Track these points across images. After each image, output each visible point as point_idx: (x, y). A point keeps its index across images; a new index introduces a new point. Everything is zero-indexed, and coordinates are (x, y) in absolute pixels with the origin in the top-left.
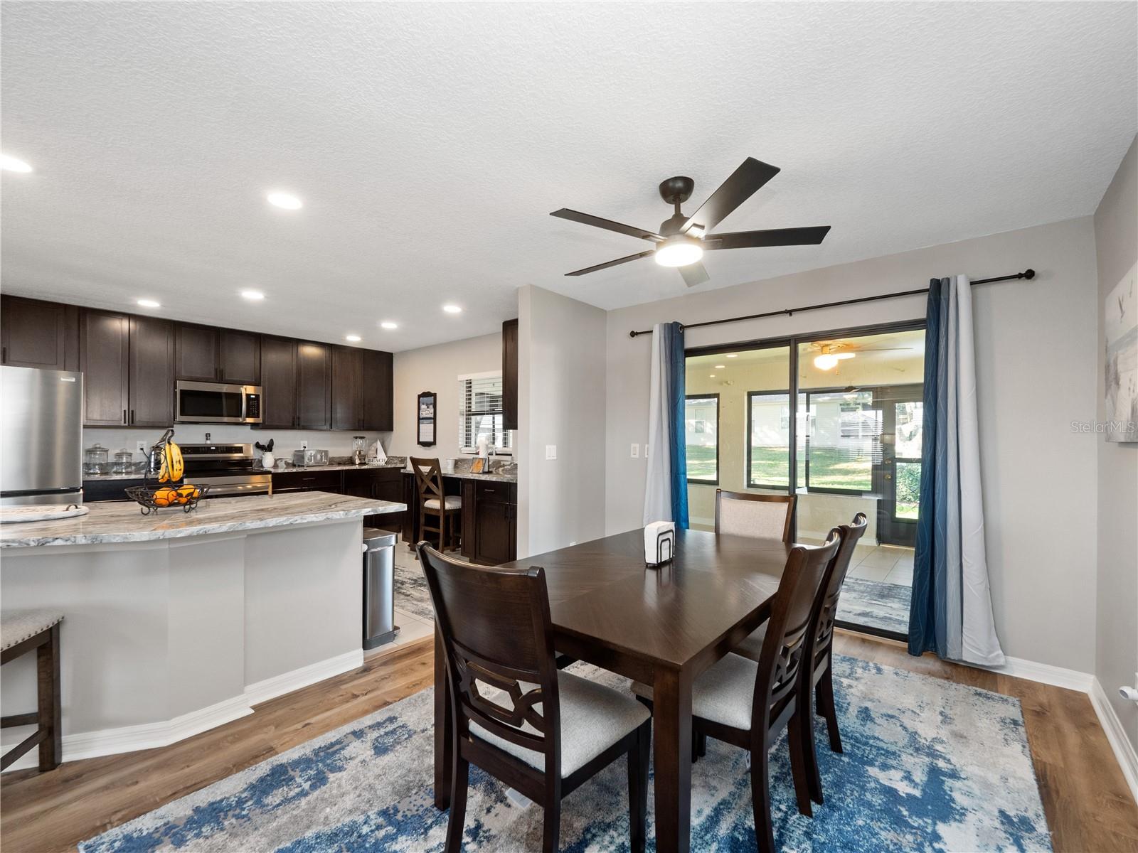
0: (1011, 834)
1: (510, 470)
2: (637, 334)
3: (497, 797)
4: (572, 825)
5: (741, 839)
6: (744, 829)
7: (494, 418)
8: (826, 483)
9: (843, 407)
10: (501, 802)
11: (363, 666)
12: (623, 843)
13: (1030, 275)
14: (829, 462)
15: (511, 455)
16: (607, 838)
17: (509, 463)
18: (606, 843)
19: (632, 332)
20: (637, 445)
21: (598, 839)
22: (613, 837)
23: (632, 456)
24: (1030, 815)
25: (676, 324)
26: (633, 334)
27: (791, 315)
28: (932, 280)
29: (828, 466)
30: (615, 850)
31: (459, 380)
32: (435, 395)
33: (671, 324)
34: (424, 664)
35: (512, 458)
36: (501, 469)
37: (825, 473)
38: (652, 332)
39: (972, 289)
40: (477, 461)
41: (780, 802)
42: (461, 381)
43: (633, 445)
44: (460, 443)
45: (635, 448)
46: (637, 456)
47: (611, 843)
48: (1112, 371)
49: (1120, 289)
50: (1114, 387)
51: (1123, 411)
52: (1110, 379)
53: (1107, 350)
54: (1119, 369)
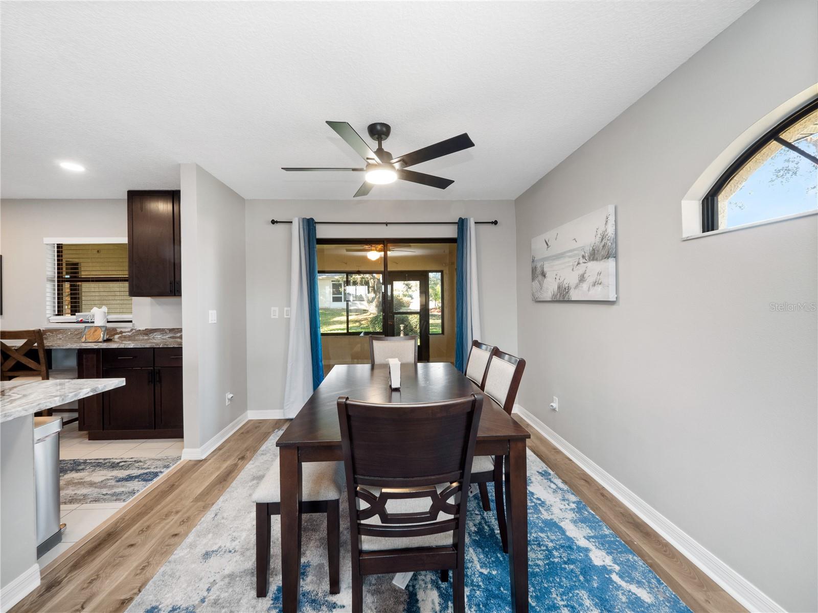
0: (547, 479)
1: (130, 336)
2: (277, 222)
3: (328, 607)
4: (395, 589)
5: (477, 539)
6: (474, 533)
8: (334, 330)
9: (334, 282)
10: (335, 608)
11: (42, 585)
12: (431, 579)
13: (495, 223)
14: (329, 317)
15: (131, 322)
16: (421, 582)
17: (129, 330)
18: (423, 586)
19: (273, 220)
20: (277, 309)
21: (417, 586)
22: (423, 580)
23: (273, 317)
24: (545, 469)
25: (312, 219)
26: (273, 222)
27: (387, 225)
28: (460, 218)
29: (330, 319)
30: (432, 586)
31: (45, 243)
33: (308, 219)
34: (132, 545)
35: (134, 324)
36: (117, 336)
37: (329, 324)
38: (291, 222)
39: (475, 225)
40: (93, 330)
41: (473, 510)
42: (47, 244)
43: (273, 308)
44: (48, 312)
45: (274, 311)
46: (277, 317)
47: (426, 584)
48: (539, 270)
49: (546, 236)
50: (540, 277)
51: (550, 288)
52: (538, 274)
53: (533, 261)
54: (545, 270)
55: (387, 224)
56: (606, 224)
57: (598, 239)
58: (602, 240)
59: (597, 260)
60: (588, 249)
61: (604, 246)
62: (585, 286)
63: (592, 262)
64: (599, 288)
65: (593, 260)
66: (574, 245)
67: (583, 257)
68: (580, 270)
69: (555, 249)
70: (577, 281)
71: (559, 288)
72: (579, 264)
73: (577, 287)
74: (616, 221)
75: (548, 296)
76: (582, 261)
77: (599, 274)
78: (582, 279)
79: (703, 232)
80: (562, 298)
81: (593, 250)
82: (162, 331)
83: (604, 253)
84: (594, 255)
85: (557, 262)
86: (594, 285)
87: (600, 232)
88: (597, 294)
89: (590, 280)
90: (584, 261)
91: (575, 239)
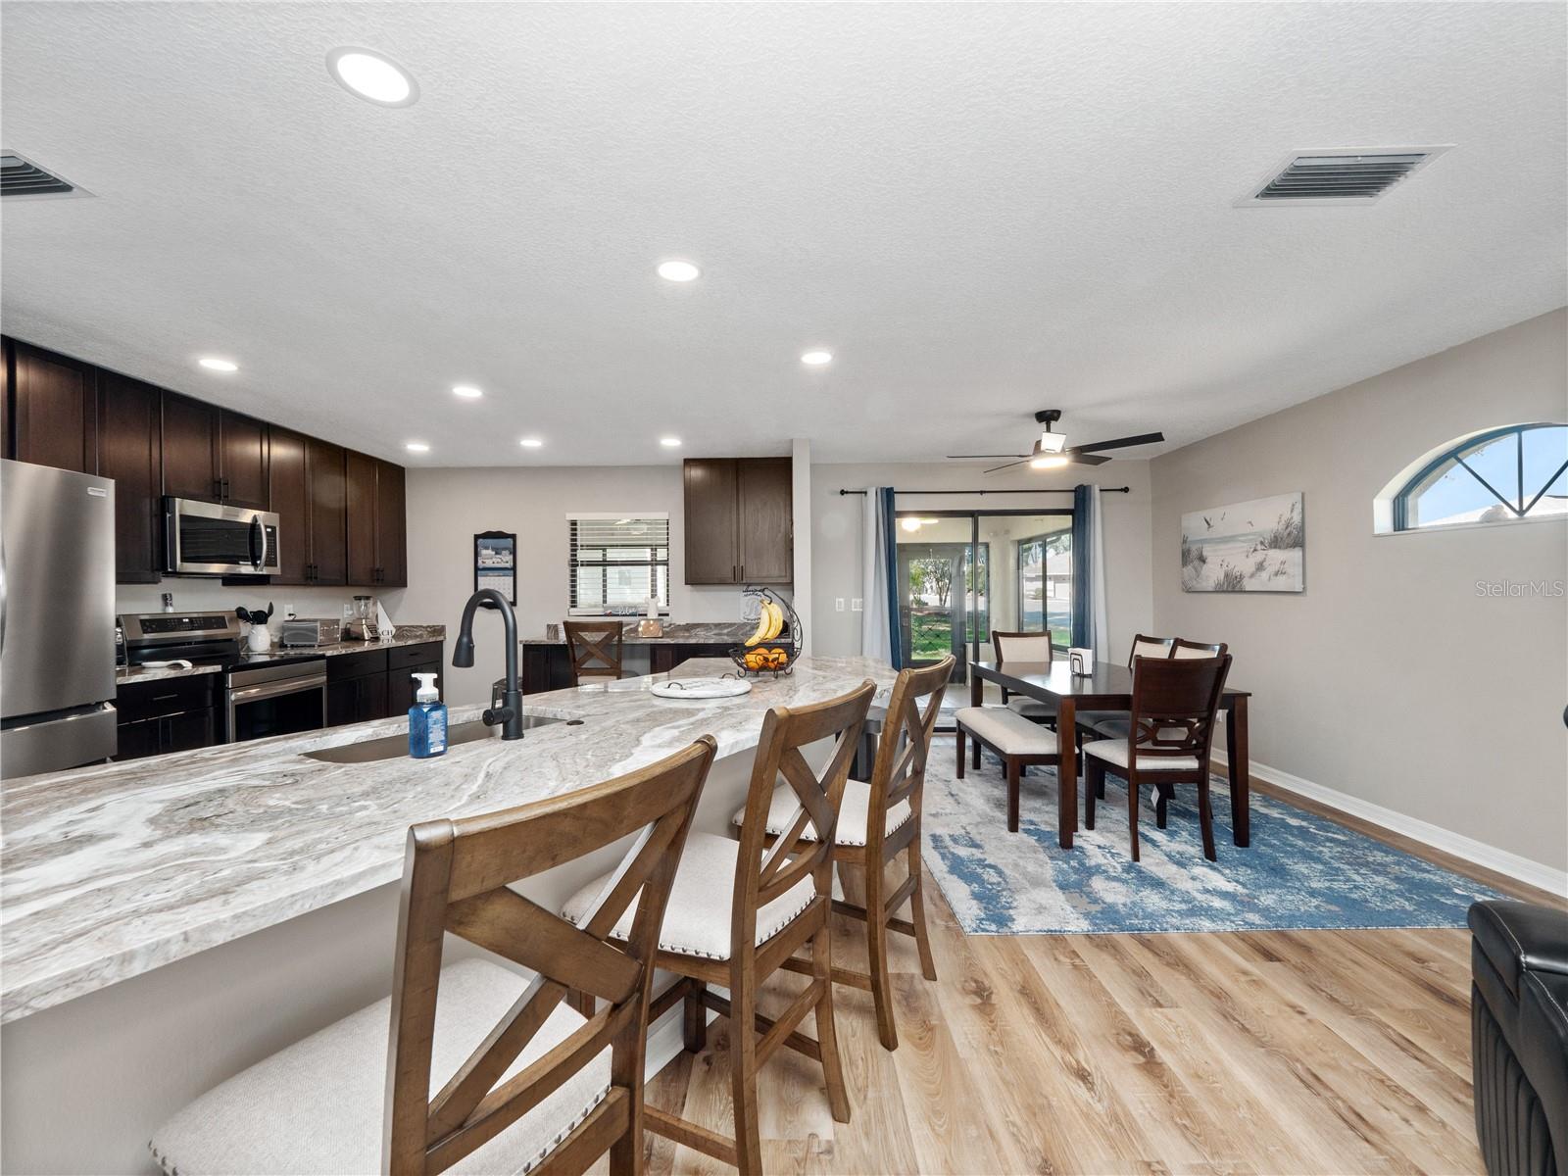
1: (668, 632)
7: (604, 571)
13: (1126, 490)
15: (668, 614)
19: (842, 490)
23: (842, 600)
26: (843, 492)
27: (982, 495)
32: (513, 537)
33: (888, 489)
35: (671, 618)
38: (866, 492)
39: (1100, 494)
40: (648, 623)
43: (838, 599)
45: (840, 603)
46: (842, 610)
48: (1194, 554)
49: (1208, 514)
50: (1196, 563)
51: (1213, 573)
52: (1190, 556)
53: (1185, 542)
54: (1204, 554)
55: (982, 492)
56: (1292, 511)
57: (1281, 527)
58: (1287, 528)
59: (1280, 548)
60: (1268, 537)
61: (1289, 534)
62: (1264, 575)
63: (1273, 550)
64: (1281, 579)
65: (1275, 547)
66: (1249, 529)
67: (1262, 543)
68: (1259, 556)
69: (1220, 529)
70: (1253, 569)
71: (1227, 575)
72: (1255, 550)
73: (1252, 576)
74: (1303, 509)
75: (1210, 585)
76: (1259, 547)
77: (1283, 563)
78: (1260, 567)
79: (1395, 530)
80: (1232, 585)
81: (1275, 537)
82: (706, 626)
83: (1290, 541)
84: (1276, 543)
85: (1222, 546)
86: (1276, 574)
87: (1284, 518)
88: (1280, 583)
89: (1270, 569)
90: (1263, 547)
91: (1250, 523)
